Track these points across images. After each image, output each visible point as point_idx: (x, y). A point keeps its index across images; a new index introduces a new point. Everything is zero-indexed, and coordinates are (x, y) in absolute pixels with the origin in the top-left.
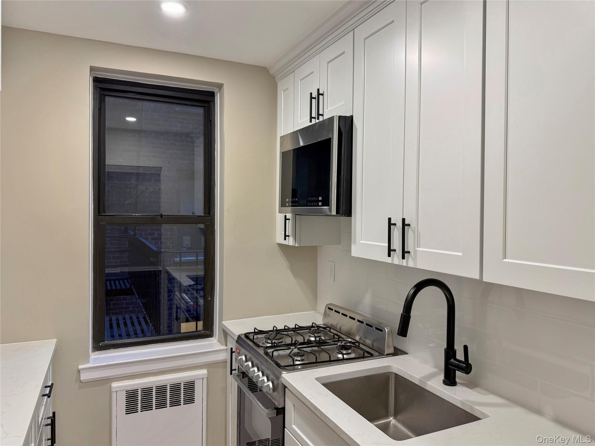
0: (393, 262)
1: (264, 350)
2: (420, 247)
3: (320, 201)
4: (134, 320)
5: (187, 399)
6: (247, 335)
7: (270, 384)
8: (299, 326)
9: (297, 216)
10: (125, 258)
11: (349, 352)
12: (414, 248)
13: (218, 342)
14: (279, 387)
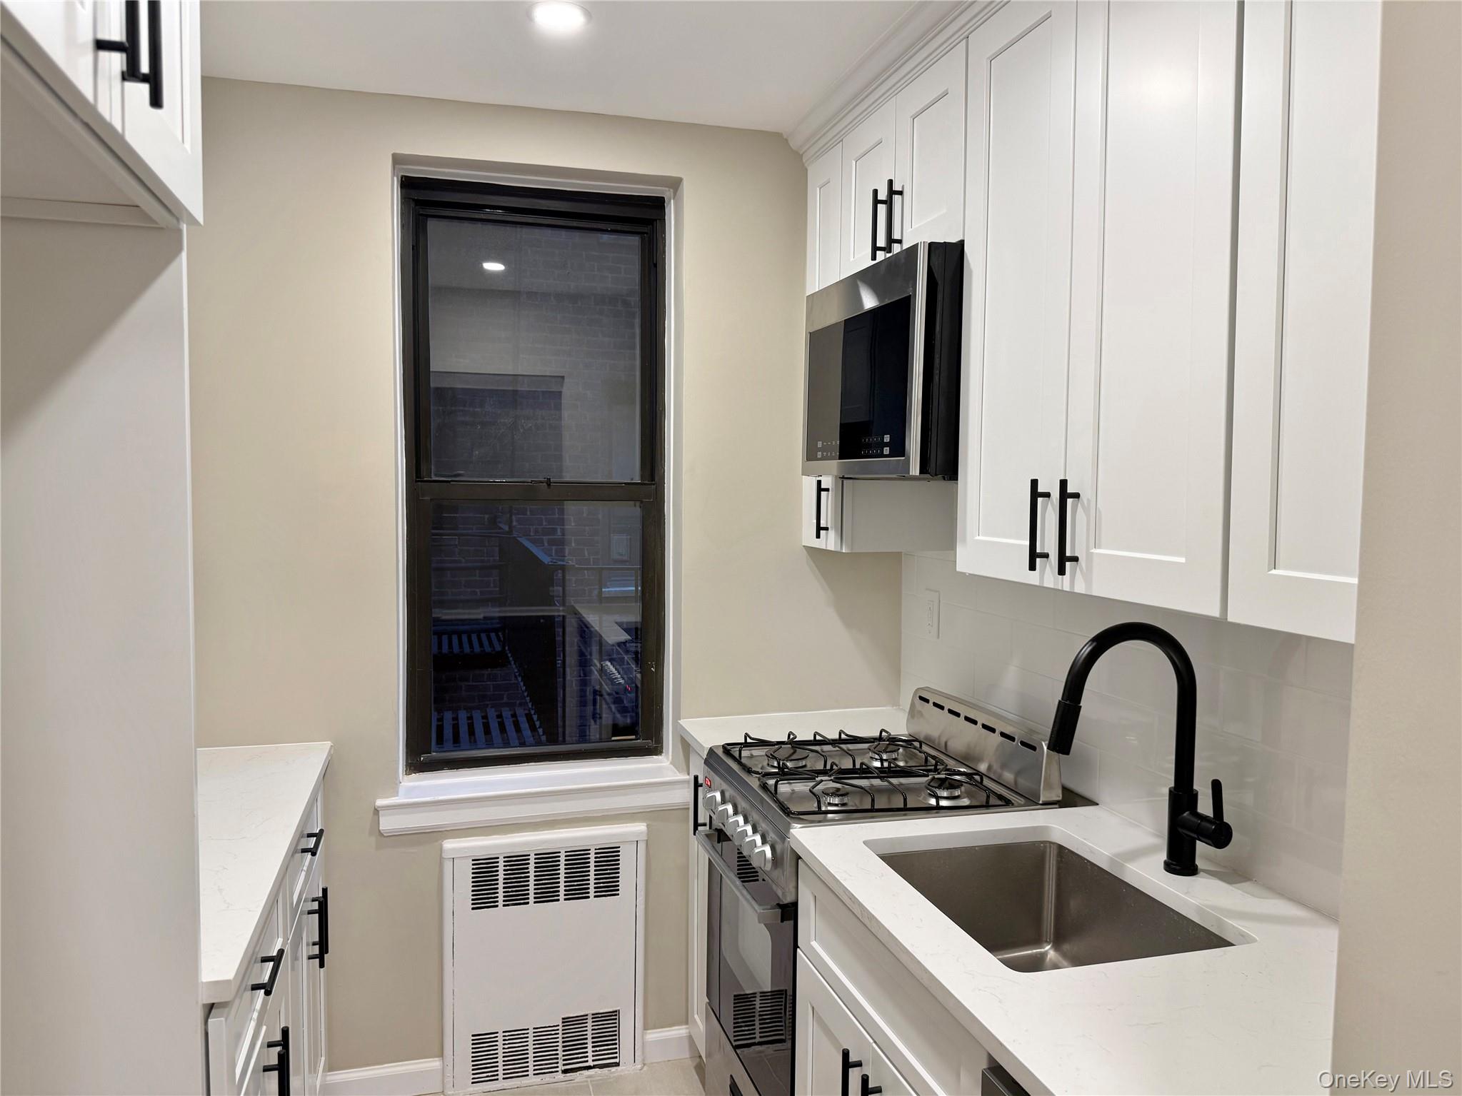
0: (1043, 583)
1: (759, 779)
2: (1100, 548)
3: (887, 445)
4: (505, 719)
5: (602, 885)
6: (727, 749)
7: (768, 850)
8: (847, 735)
9: (845, 481)
10: (492, 585)
11: (957, 794)
12: (1088, 548)
13: (672, 766)
14: (785, 857)
